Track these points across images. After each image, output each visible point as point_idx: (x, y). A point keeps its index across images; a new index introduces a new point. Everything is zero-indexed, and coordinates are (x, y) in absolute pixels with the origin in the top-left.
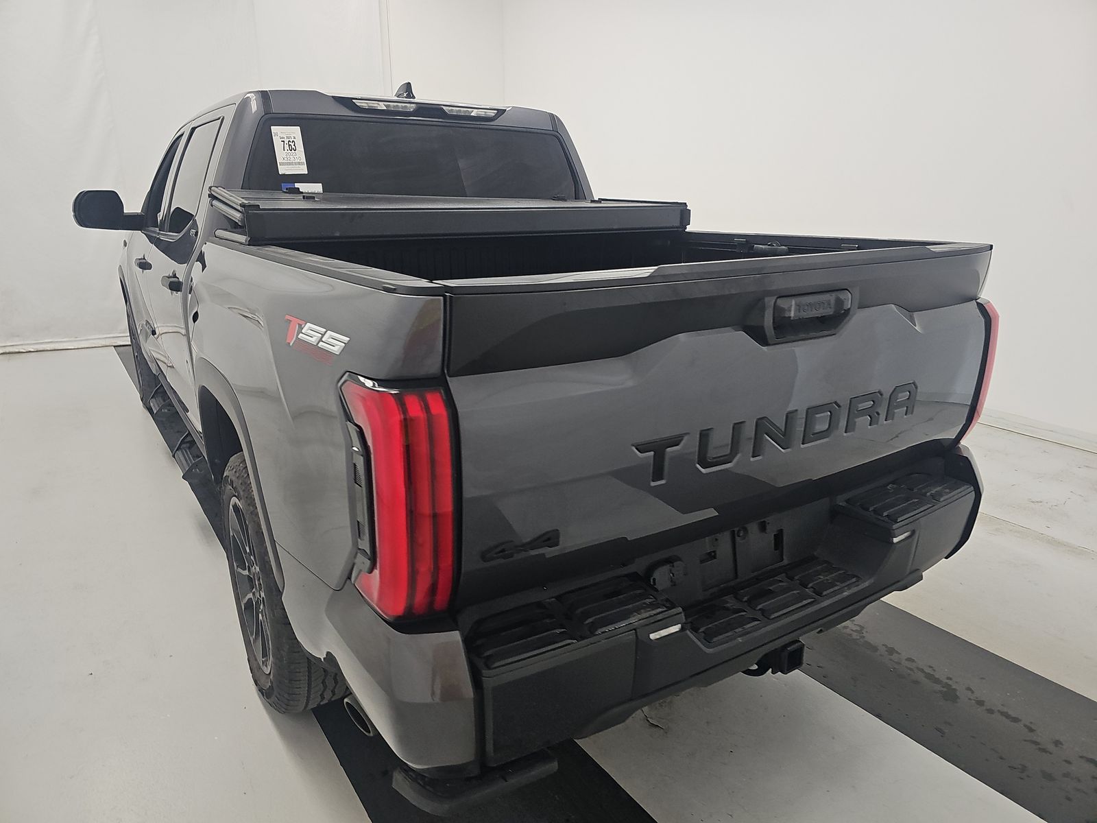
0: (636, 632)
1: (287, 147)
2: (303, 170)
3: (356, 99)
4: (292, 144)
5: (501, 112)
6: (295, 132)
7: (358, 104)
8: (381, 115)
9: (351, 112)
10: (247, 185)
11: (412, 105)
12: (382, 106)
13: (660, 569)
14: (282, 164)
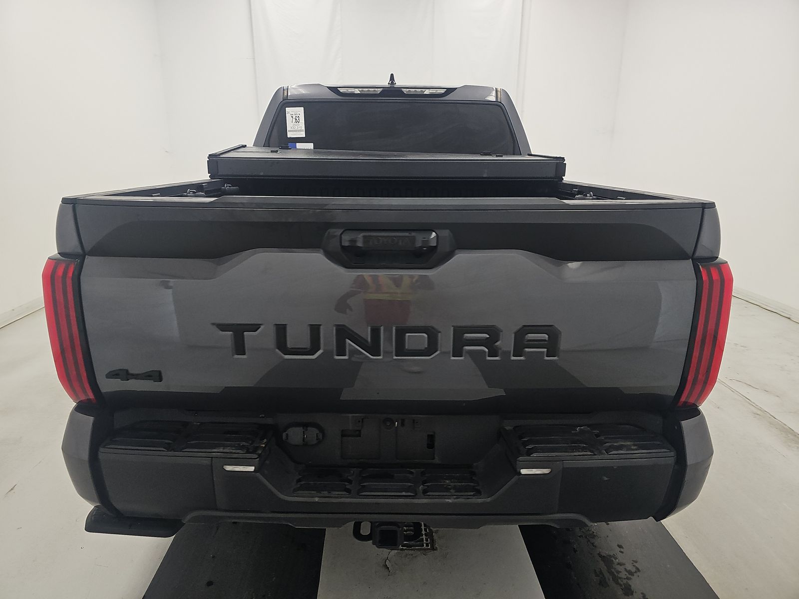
0: (212, 460)
1: (294, 120)
2: (303, 135)
3: (340, 87)
4: (297, 119)
5: (450, 91)
6: (300, 111)
7: (341, 91)
8: (357, 97)
9: (338, 96)
10: (267, 144)
11: (379, 89)
12: (357, 91)
13: (294, 428)
14: (290, 131)
